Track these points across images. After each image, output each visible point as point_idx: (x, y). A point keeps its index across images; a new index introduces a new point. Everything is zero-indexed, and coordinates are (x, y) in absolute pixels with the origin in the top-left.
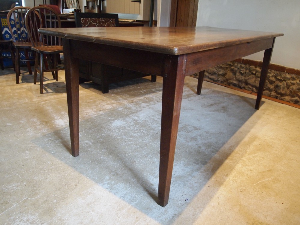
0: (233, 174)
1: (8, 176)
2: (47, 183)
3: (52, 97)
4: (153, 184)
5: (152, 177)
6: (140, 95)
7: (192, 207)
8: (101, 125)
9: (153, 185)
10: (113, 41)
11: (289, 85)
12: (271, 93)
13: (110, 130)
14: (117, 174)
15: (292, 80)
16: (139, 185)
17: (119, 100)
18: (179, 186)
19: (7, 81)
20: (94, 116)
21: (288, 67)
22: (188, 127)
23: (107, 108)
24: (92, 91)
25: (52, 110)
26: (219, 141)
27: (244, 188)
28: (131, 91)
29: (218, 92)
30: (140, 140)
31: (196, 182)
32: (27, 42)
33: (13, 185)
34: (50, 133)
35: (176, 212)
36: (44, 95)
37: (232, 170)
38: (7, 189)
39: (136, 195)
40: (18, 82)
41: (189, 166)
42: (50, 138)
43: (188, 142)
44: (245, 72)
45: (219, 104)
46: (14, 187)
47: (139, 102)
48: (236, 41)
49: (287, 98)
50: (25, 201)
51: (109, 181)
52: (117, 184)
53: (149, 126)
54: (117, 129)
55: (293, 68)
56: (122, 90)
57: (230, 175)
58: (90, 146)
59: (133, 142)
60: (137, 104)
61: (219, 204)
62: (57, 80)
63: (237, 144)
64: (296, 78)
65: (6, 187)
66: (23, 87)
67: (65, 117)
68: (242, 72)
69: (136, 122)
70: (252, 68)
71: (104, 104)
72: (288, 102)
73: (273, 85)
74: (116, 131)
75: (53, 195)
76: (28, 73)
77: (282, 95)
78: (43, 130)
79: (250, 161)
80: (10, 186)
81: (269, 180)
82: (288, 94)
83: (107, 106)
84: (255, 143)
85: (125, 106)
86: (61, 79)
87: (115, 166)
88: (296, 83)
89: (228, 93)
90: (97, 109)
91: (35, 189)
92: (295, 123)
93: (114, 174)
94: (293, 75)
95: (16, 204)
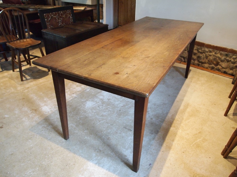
0: (177, 138)
1: (23, 164)
2: (54, 166)
3: (32, 83)
4: (126, 155)
5: (125, 150)
7: (155, 169)
8: (78, 108)
9: (126, 156)
11: (208, 56)
12: (194, 62)
13: (85, 112)
14: (100, 151)
15: (210, 53)
16: (117, 157)
18: (143, 154)
20: (70, 100)
21: (207, 43)
23: (78, 91)
25: (36, 98)
26: (164, 112)
27: (185, 149)
30: (109, 118)
31: (154, 149)
33: (29, 171)
34: (42, 121)
35: (145, 175)
36: (25, 82)
37: (175, 136)
38: (26, 176)
39: (117, 166)
42: (43, 126)
46: (30, 173)
49: (206, 65)
51: (96, 157)
52: (102, 159)
53: (113, 104)
54: (90, 110)
55: (210, 44)
57: (175, 140)
58: (75, 129)
59: (105, 121)
61: (171, 164)
62: (30, 65)
63: (176, 112)
64: (212, 51)
65: (25, 174)
66: (5, 76)
67: (48, 103)
69: (103, 102)
71: (74, 86)
72: (207, 68)
73: (196, 56)
74: (90, 112)
76: (4, 60)
77: (202, 63)
78: (36, 119)
79: (186, 126)
80: (27, 172)
81: (200, 140)
82: (207, 62)
83: (77, 88)
84: (188, 110)
87: (97, 144)
88: (212, 55)
90: (71, 92)
91: (46, 172)
92: (213, 88)
93: (98, 151)
94: (210, 49)
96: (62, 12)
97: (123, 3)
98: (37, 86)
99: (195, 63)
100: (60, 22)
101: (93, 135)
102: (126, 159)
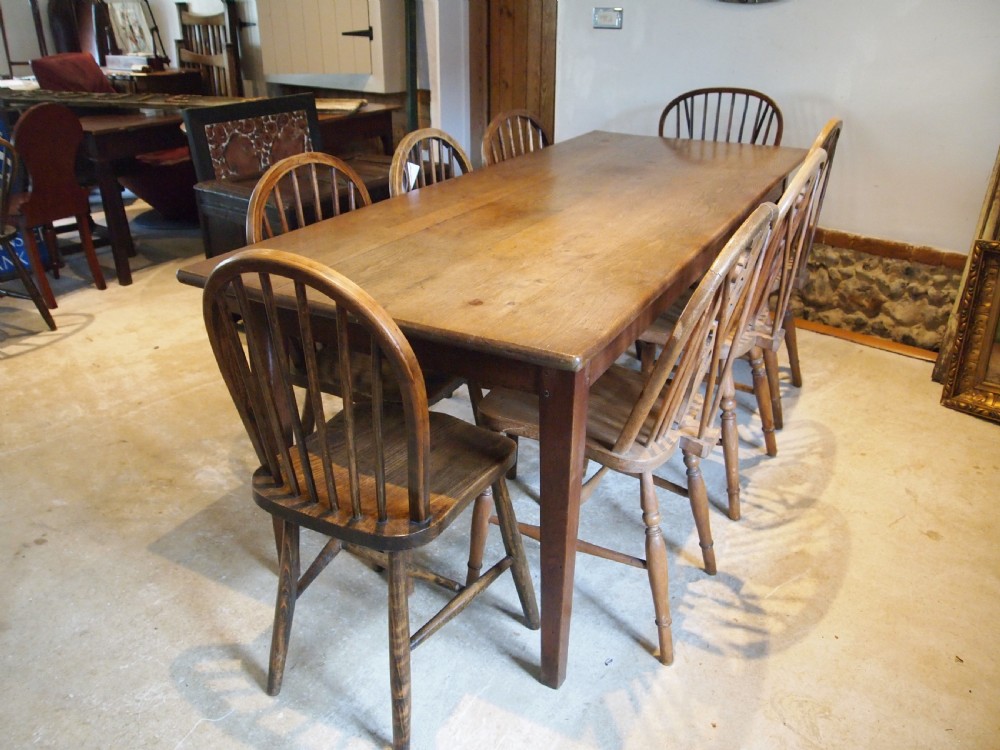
1: (127, 666)
3: (154, 387)
7: (626, 679)
9: (518, 635)
11: (837, 279)
15: (844, 266)
16: (481, 639)
21: (830, 229)
33: (151, 689)
34: (195, 518)
35: (590, 696)
38: (139, 704)
39: (483, 669)
42: (200, 534)
46: (155, 695)
49: (835, 315)
50: (203, 729)
55: (844, 231)
61: (687, 662)
64: (854, 260)
65: (136, 697)
67: (217, 455)
75: (270, 702)
77: (820, 307)
78: (171, 510)
80: (144, 692)
81: (800, 578)
82: (835, 304)
88: (854, 272)
92: (857, 396)
94: (845, 250)
95: (180, 740)
96: (273, 118)
97: (507, 86)
98: (172, 397)
100: (266, 155)
102: (516, 645)
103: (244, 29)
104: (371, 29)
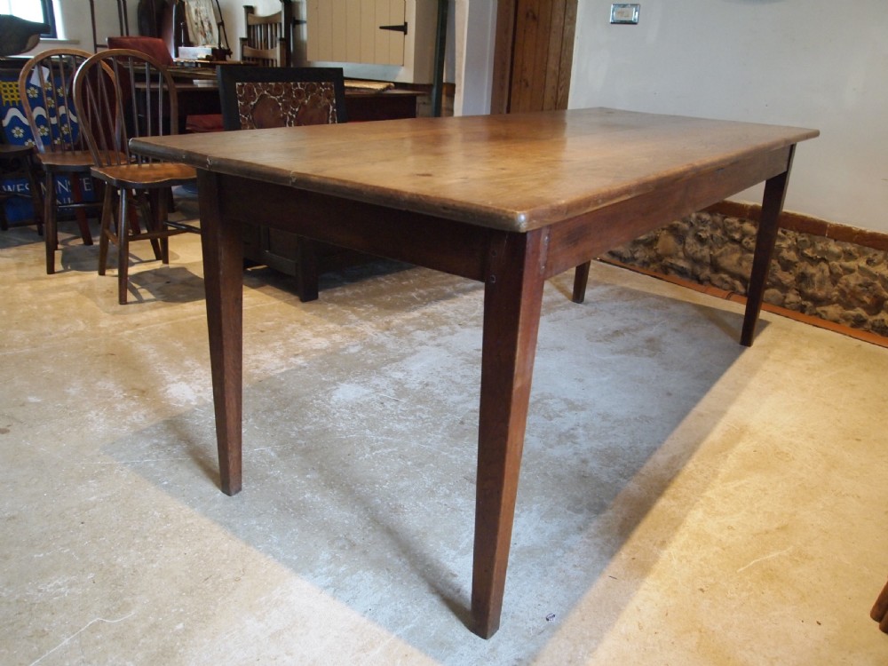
0: (681, 538)
1: (42, 555)
2: (155, 575)
3: (155, 314)
4: (456, 573)
5: (453, 553)
6: (409, 304)
7: (567, 638)
8: (300, 400)
9: (455, 576)
10: (347, 185)
11: (838, 273)
12: (785, 297)
13: (325, 414)
14: (353, 545)
15: (846, 261)
16: (415, 576)
17: (350, 322)
18: (529, 576)
19: (20, 265)
20: (278, 371)
21: (834, 222)
22: (551, 402)
23: (314, 348)
24: (270, 294)
25: (156, 355)
26: (639, 444)
27: (711, 581)
28: (382, 292)
29: (635, 295)
30: (414, 444)
31: (575, 566)
32: (77, 153)
33: (57, 581)
34: (155, 426)
35: (523, 652)
36: (132, 307)
37: (676, 528)
38: (40, 594)
39: (409, 607)
40: (51, 270)
41: (554, 519)
42: (156, 441)
43: (551, 447)
44: (712, 236)
45: (637, 329)
46: (60, 587)
47: (406, 327)
48: (686, 172)
49: (833, 311)
50: (94, 629)
51: (332, 566)
52: (352, 574)
53: (439, 401)
54: (348, 411)
55: (848, 225)
56: (357, 291)
57: (670, 542)
58: (271, 462)
59: (395, 449)
60: (401, 333)
61: (641, 628)
62: (166, 261)
63: (691, 450)
64: (857, 255)
65: (39, 587)
66: (66, 286)
67: (195, 374)
68: (703, 235)
69: (401, 389)
70: (732, 224)
71: (307, 334)
72: (836, 321)
73: (791, 274)
74: (345, 416)
75: (173, 611)
76: (80, 241)
77: (818, 301)
78: (135, 417)
79: (727, 500)
80: (49, 583)
81: (779, 555)
82: (835, 298)
83: (314, 339)
84: (741, 447)
85: (368, 340)
86: (178, 257)
87: (346, 522)
88: (857, 267)
89: (664, 297)
90: (288, 351)
91: (121, 591)
92: (853, 385)
93: (345, 546)
94: (849, 244)
95: (68, 637)
96: (302, 86)
97: (527, 85)
98: (171, 322)
99: (787, 301)
100: (291, 118)
101: (335, 492)
102: (450, 587)
103: (297, 26)
104: (406, 24)
